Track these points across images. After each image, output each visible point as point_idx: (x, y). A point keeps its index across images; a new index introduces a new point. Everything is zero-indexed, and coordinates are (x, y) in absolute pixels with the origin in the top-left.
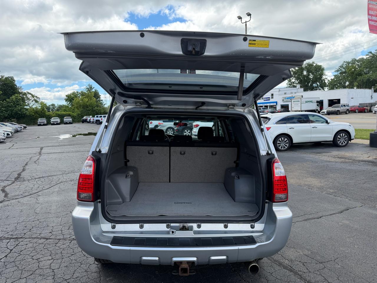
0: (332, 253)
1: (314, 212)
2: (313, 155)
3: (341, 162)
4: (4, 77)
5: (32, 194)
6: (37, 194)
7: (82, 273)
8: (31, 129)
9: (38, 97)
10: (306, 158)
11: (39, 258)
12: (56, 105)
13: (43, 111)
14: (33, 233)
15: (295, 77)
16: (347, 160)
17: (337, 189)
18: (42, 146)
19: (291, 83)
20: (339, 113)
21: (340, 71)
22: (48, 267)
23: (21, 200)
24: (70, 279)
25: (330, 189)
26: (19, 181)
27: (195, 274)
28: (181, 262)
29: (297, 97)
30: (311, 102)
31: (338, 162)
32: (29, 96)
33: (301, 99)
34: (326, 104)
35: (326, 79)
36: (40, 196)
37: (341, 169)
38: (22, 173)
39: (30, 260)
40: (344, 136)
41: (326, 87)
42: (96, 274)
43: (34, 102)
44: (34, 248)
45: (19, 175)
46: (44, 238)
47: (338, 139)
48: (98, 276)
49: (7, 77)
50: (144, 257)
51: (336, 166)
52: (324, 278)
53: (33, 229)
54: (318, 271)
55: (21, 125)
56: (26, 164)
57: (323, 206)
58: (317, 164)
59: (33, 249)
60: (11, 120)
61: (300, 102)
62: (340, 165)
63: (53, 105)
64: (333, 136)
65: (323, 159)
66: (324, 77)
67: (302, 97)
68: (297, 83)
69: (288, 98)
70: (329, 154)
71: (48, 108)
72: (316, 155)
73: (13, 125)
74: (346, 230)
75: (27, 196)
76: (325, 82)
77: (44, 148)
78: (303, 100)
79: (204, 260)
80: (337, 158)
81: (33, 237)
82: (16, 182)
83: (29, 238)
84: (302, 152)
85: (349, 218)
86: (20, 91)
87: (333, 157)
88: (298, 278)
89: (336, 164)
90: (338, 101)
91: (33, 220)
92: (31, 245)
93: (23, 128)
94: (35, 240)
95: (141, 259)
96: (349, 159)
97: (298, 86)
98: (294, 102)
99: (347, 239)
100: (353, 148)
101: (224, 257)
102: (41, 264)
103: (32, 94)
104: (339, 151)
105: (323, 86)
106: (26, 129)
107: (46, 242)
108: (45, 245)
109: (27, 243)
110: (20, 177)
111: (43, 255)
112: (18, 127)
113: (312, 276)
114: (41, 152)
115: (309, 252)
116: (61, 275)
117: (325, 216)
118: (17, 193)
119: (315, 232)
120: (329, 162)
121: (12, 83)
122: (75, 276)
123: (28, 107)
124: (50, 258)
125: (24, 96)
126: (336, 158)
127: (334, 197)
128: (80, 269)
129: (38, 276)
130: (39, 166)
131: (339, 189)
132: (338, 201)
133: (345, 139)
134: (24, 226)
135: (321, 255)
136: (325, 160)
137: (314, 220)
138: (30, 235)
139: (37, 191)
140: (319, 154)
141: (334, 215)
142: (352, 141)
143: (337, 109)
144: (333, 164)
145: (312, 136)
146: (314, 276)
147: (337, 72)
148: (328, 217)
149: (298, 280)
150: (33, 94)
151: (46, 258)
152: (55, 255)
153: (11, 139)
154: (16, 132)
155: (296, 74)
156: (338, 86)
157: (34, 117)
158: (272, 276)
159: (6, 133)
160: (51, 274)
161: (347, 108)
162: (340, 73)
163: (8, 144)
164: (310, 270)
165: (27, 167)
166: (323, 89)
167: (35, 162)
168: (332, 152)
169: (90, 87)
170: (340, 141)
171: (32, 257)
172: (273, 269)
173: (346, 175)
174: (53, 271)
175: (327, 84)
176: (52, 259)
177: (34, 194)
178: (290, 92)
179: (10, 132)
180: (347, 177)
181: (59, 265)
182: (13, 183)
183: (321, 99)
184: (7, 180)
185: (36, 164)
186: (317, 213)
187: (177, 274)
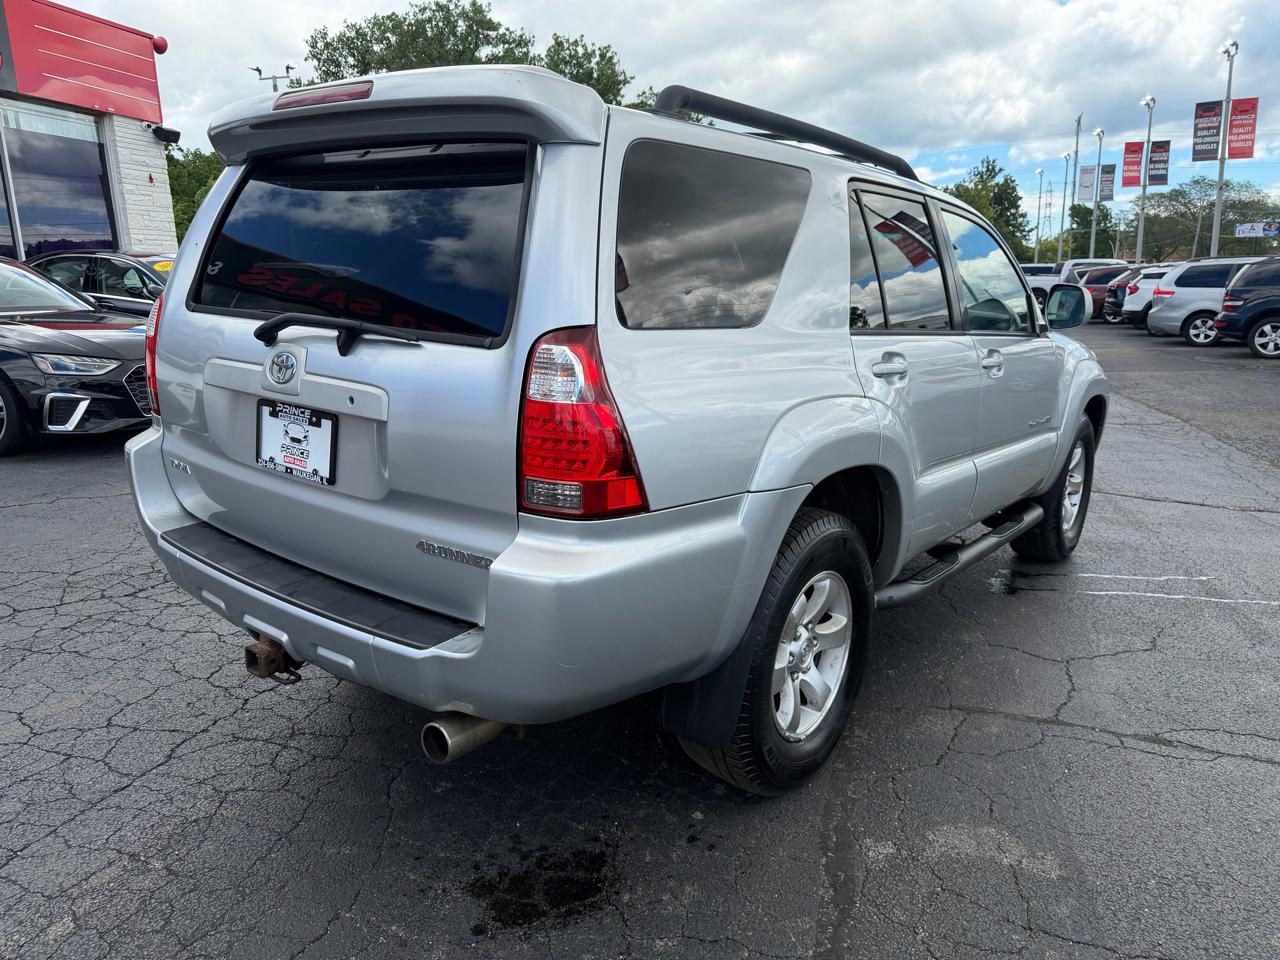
50: (204, 589)
101: (350, 663)
169: (988, 170)
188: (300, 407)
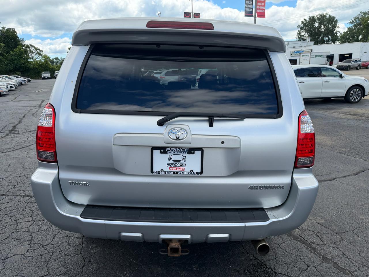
0: (349, 222)
1: (326, 173)
2: (322, 112)
3: (354, 119)
4: (5, 29)
5: (24, 147)
6: (29, 147)
7: (63, 238)
8: (35, 82)
9: (41, 50)
10: (316, 115)
11: (18, 219)
12: (60, 58)
13: (47, 64)
14: (17, 190)
15: (305, 29)
16: (360, 117)
17: (350, 148)
18: (43, 99)
19: (301, 36)
20: (350, 69)
21: (355, 23)
22: (27, 229)
23: (11, 154)
24: (48, 245)
25: (343, 148)
26: (14, 134)
27: (188, 255)
28: (170, 240)
29: (306, 51)
30: (321, 56)
31: (350, 119)
32: (32, 49)
33: (310, 53)
34: (336, 58)
35: (339, 32)
36: (31, 149)
37: (354, 126)
38: (18, 125)
39: (9, 220)
40: (358, 91)
41: (337, 40)
42: (78, 240)
43: (37, 55)
44: (15, 207)
45: (14, 127)
46: (27, 195)
47: (350, 95)
48: (81, 242)
49: (9, 29)
50: (123, 232)
51: (349, 123)
52: (342, 253)
53: (18, 185)
54: (334, 243)
55: (26, 79)
56: (24, 117)
57: (335, 166)
58: (327, 121)
59: (14, 209)
60: (16, 73)
61: (309, 57)
62: (353, 122)
63: (57, 59)
64: (346, 91)
65: (333, 116)
66: (337, 29)
67: (312, 51)
68: (307, 36)
69: (296, 52)
70: (339, 110)
71: (52, 62)
72: (326, 111)
73: (17, 78)
74: (363, 195)
75: (18, 149)
76: (337, 36)
77: (45, 101)
78: (313, 54)
79: (200, 238)
80: (349, 115)
81: (16, 194)
82: (10, 134)
83: (12, 195)
84: (311, 108)
85: (366, 181)
86: (22, 43)
87: (345, 114)
88: (312, 252)
89: (348, 121)
90: (350, 56)
91: (20, 175)
92: (12, 203)
93: (27, 81)
94: (18, 198)
95: (120, 234)
96: (362, 116)
97: (309, 39)
98: (302, 56)
99: (366, 205)
100: (366, 105)
101: (226, 235)
102: (20, 226)
103: (34, 47)
104: (351, 108)
105: (334, 39)
106: (31, 82)
107: (29, 200)
108: (27, 204)
109: (8, 201)
110: (15, 129)
111: (23, 215)
112: (22, 80)
113: (328, 250)
114: (41, 104)
115: (323, 220)
116: (39, 241)
117: (339, 178)
118: (8, 146)
119: (328, 197)
120: (341, 119)
121: (14, 35)
122: (54, 243)
123: (32, 60)
124: (31, 219)
125: (27, 49)
126: (347, 114)
127: (348, 157)
128: (61, 234)
129: (14, 240)
130: (36, 119)
131: (352, 148)
132: (352, 161)
133: (359, 95)
134: (9, 181)
135: (337, 224)
136: (336, 116)
137: (326, 182)
138: (14, 192)
139: (30, 144)
140: (329, 110)
141: (349, 177)
142: (365, 97)
143: (348, 64)
144: (345, 121)
145: (323, 91)
146: (330, 250)
147: (352, 24)
148: (342, 179)
149: (312, 254)
150: (36, 47)
151: (26, 219)
152: (36, 216)
153: (14, 92)
154: (20, 85)
155: (306, 26)
156: (350, 39)
157: (38, 70)
158: (281, 248)
159: (9, 86)
160: (28, 238)
161: (359, 63)
162: (355, 26)
163: (12, 97)
164: (325, 242)
165: (24, 120)
166: (334, 43)
167: (33, 114)
168: (343, 108)
170: (352, 97)
171: (11, 217)
172: (281, 240)
173: (360, 133)
174: (31, 235)
175: (339, 37)
176: (32, 220)
177: (26, 147)
178: (299, 45)
179: (13, 85)
180: (361, 135)
181: (38, 227)
182: (7, 135)
183: (332, 53)
184: (1, 133)
185: (34, 116)
186: (330, 174)
187: (166, 253)
188: (181, 148)
